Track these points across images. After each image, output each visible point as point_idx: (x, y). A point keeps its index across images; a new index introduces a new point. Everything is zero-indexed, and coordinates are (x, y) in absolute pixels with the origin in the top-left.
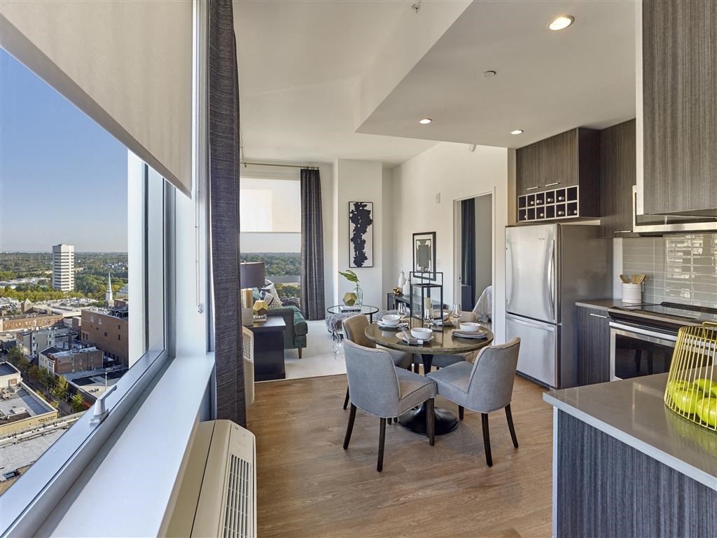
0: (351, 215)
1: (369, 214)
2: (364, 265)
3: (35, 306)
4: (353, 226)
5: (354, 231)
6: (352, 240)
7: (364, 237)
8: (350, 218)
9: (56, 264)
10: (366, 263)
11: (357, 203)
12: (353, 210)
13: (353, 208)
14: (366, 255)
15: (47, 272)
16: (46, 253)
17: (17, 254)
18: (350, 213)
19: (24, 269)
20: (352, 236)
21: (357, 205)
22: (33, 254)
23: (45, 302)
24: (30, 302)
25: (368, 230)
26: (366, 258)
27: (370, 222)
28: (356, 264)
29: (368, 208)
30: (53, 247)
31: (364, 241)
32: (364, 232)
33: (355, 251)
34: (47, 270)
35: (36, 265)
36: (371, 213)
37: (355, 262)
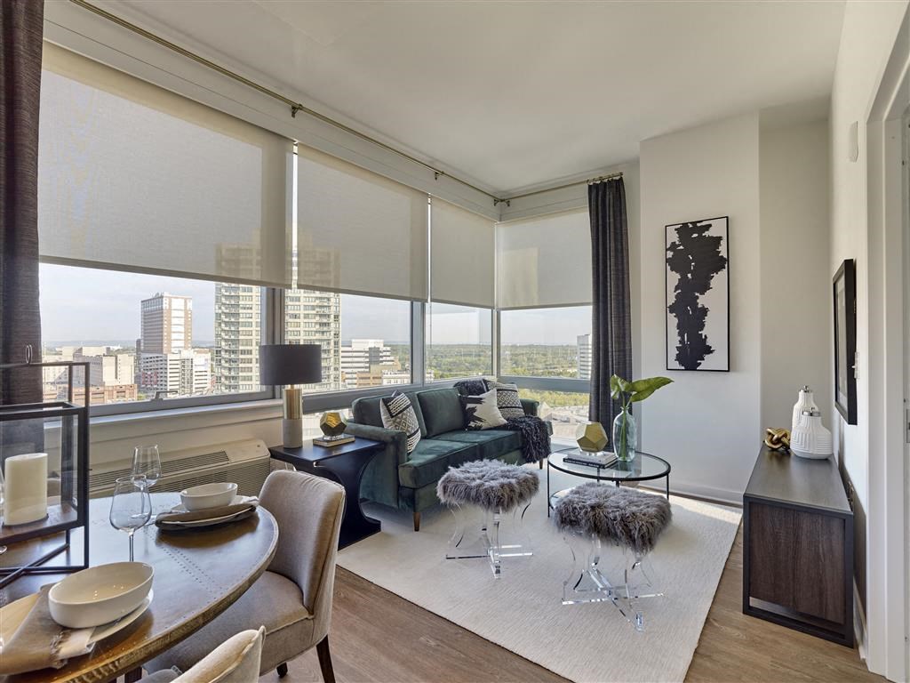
0: (670, 254)
1: (719, 244)
2: (704, 365)
3: (554, 413)
4: (674, 278)
5: (677, 288)
6: (672, 309)
7: (703, 300)
8: (667, 260)
9: (583, 359)
10: (708, 362)
11: (685, 225)
12: (673, 243)
13: (674, 237)
14: (709, 343)
15: (570, 371)
16: (568, 346)
17: (530, 346)
18: (667, 250)
19: (540, 366)
20: (672, 300)
21: (684, 230)
22: (552, 347)
23: (567, 407)
24: (548, 407)
25: (713, 283)
26: (709, 350)
27: (721, 263)
28: (681, 363)
29: (717, 230)
30: (579, 337)
31: (704, 311)
32: (705, 288)
33: (681, 334)
34: (569, 367)
35: (556, 361)
36: (723, 243)
37: (679, 358)
